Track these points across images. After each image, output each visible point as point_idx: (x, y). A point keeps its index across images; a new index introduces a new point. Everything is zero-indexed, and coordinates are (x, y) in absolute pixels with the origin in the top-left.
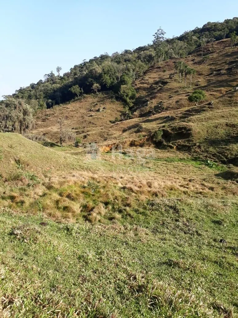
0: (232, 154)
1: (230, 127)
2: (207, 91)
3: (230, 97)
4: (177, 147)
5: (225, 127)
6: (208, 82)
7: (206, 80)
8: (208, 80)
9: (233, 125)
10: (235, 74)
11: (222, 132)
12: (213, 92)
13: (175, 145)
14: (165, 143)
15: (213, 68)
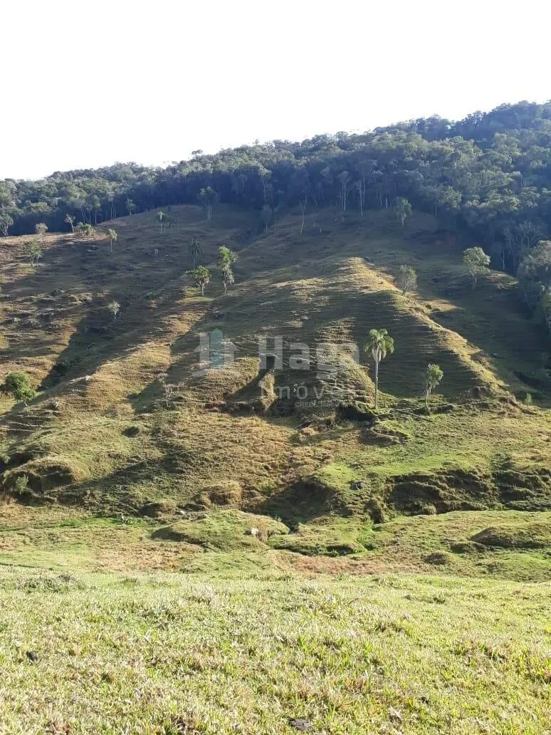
0: (140, 503)
1: (115, 458)
2: (18, 364)
3: (83, 395)
4: (58, 499)
5: (108, 460)
6: (10, 341)
7: (5, 336)
8: (8, 336)
9: (117, 455)
10: (57, 329)
11: (108, 467)
12: (30, 366)
13: (55, 497)
14: (35, 495)
15: (10, 308)
